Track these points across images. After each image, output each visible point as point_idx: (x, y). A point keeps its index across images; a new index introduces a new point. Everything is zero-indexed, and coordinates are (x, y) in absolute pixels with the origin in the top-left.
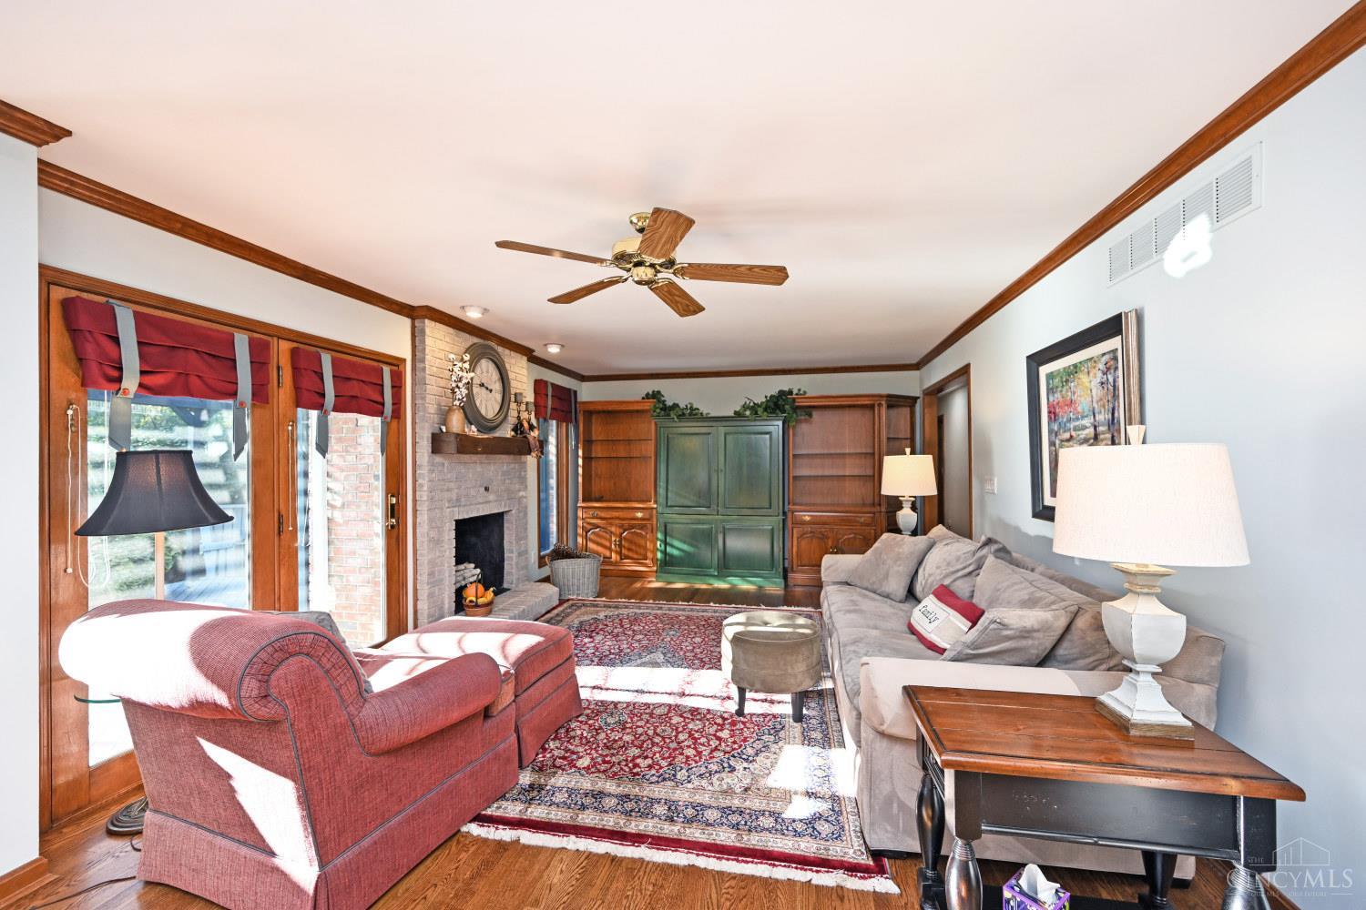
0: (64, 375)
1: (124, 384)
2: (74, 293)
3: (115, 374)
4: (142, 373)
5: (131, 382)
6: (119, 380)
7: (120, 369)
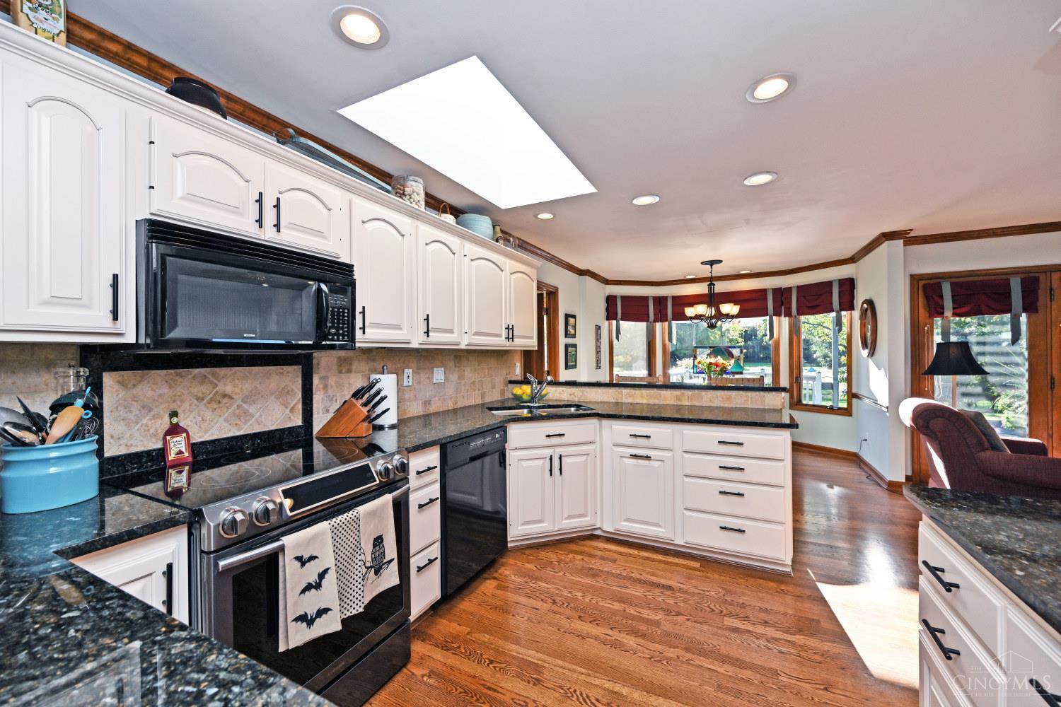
0: (923, 313)
1: (946, 314)
2: (927, 282)
3: (942, 311)
4: (954, 308)
5: (948, 313)
6: (943, 313)
7: (943, 309)
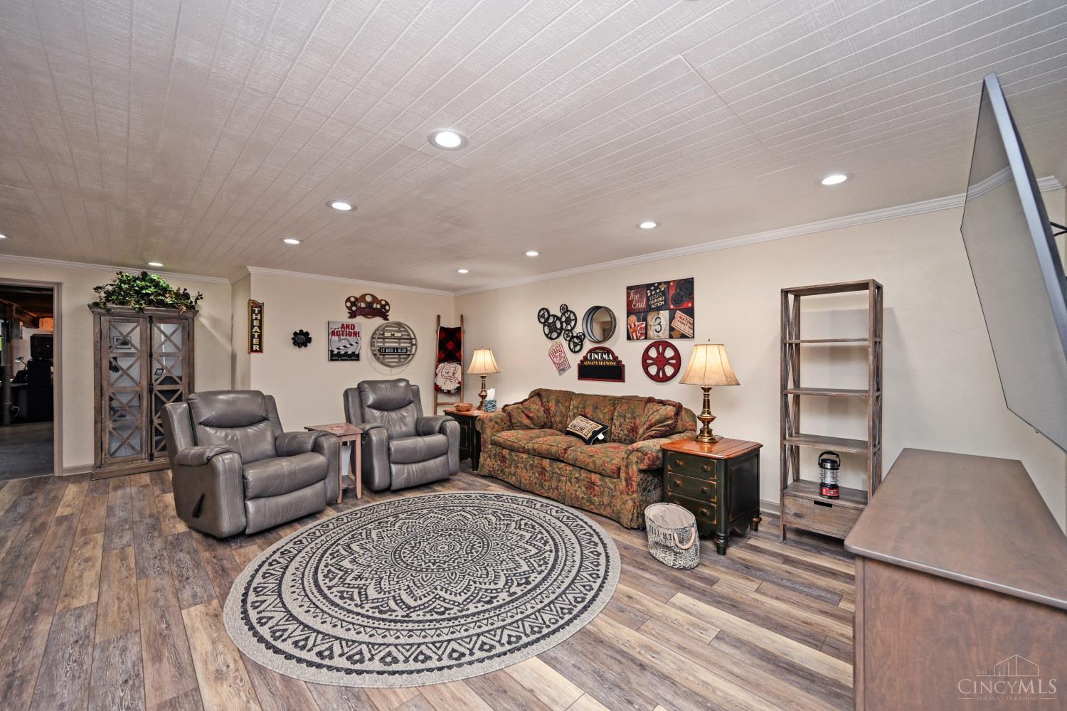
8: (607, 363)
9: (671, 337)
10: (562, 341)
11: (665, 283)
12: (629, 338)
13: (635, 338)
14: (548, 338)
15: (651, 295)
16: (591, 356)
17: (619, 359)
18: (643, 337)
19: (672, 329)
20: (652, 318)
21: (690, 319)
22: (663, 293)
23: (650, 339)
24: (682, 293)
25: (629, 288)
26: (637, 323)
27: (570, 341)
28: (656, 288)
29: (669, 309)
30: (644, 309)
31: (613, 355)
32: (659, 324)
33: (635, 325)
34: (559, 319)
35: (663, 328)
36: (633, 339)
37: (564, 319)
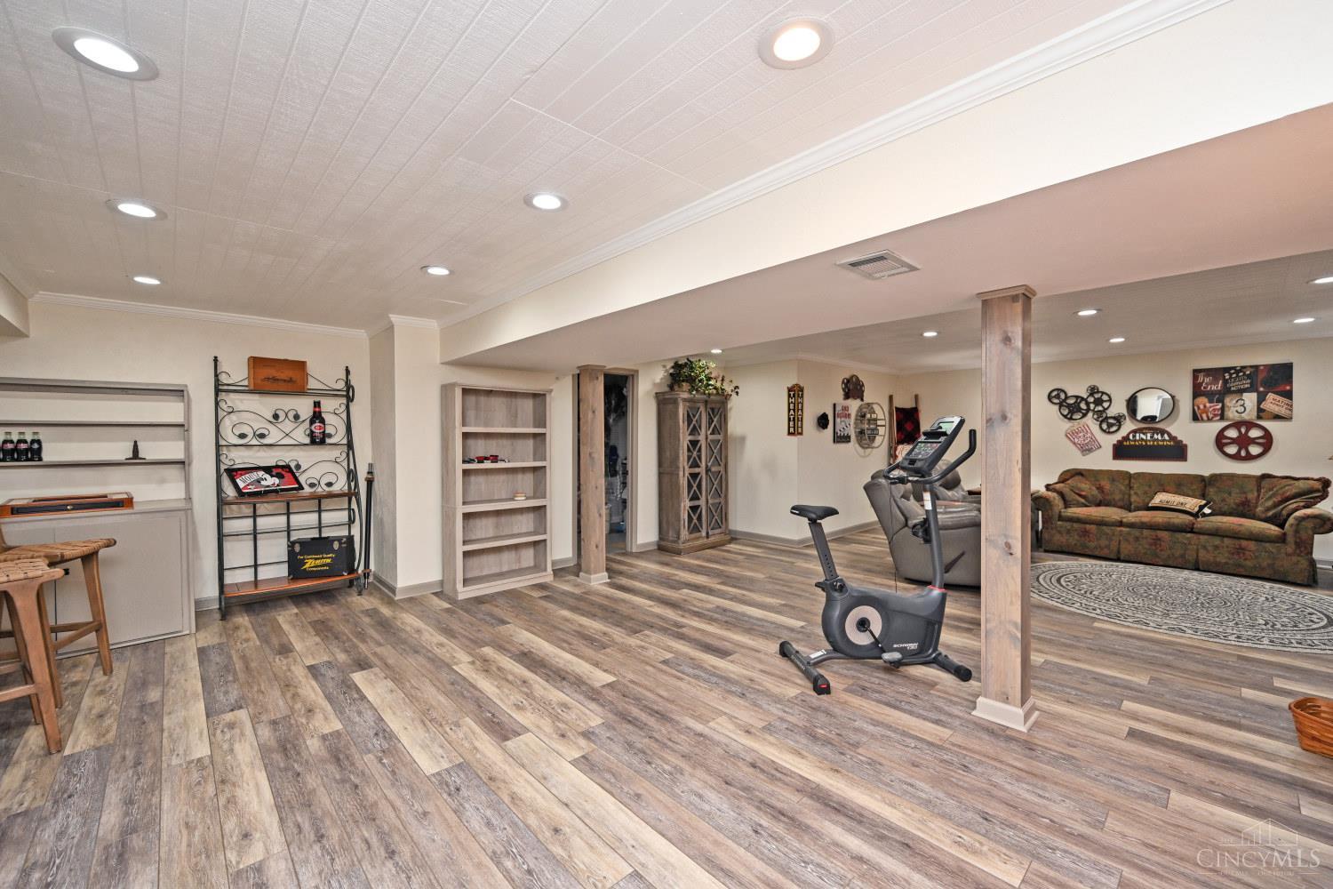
8: (1160, 443)
9: (1259, 417)
10: (1090, 421)
11: (1251, 367)
12: (1196, 418)
13: (1205, 418)
14: (1069, 419)
15: (1231, 378)
16: (1134, 436)
17: (1179, 439)
18: (1218, 418)
19: (1260, 410)
20: (1232, 400)
21: (1287, 401)
22: (1249, 377)
23: (1227, 420)
24: (1276, 377)
25: (1196, 372)
26: (1208, 405)
27: (1101, 422)
28: (1237, 372)
29: (1256, 390)
30: (1220, 391)
31: (1169, 434)
32: (1243, 405)
33: (1205, 406)
34: (1085, 400)
35: (1248, 410)
36: (1202, 419)
37: (1091, 399)
